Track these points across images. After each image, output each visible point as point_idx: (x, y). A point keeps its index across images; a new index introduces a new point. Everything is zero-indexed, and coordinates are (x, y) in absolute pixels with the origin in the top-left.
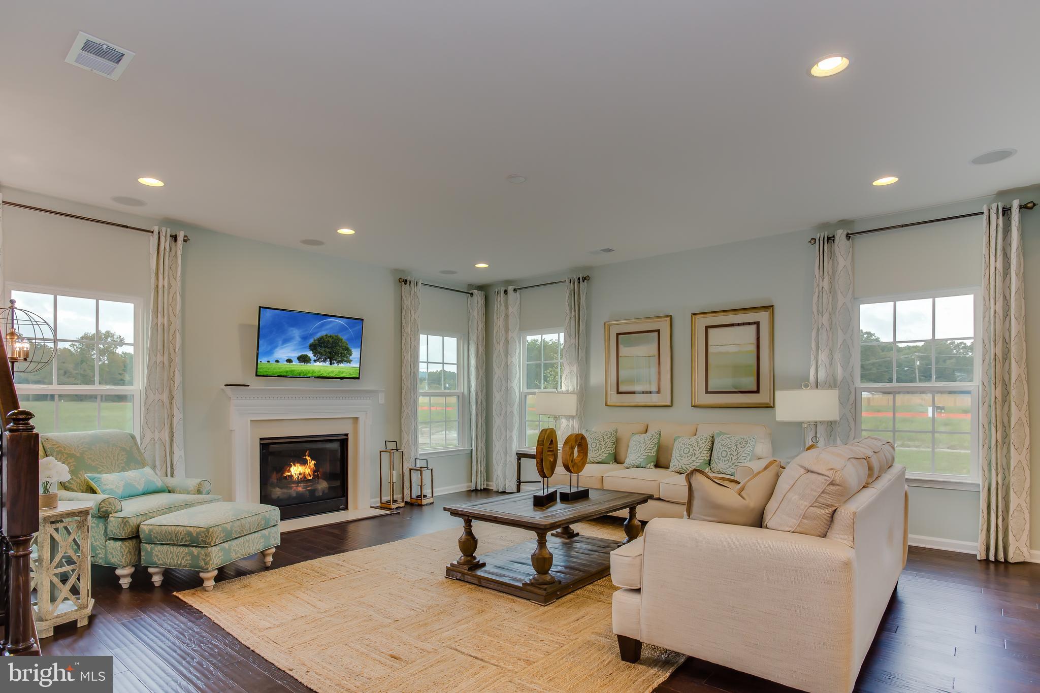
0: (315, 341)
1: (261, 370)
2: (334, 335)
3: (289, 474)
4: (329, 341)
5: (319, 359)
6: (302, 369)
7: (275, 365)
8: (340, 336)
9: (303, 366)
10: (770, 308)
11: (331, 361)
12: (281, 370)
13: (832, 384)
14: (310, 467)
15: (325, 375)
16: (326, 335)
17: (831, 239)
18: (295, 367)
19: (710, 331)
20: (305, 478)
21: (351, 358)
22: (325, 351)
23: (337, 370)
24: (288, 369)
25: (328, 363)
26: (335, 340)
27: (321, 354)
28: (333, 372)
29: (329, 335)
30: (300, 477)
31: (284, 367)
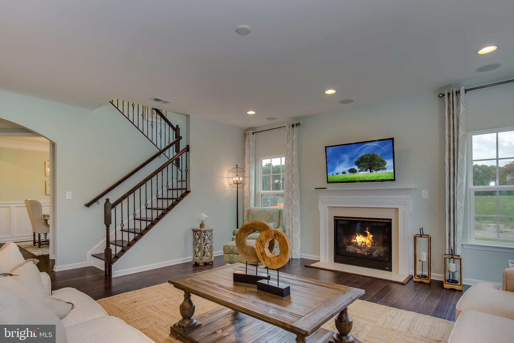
0: (358, 159)
1: (329, 179)
2: (371, 154)
3: (355, 241)
4: (367, 158)
5: (362, 170)
6: (352, 177)
7: (336, 176)
8: (375, 153)
9: (353, 175)
11: (370, 170)
12: (340, 178)
14: (369, 239)
15: (367, 179)
16: (365, 155)
18: (348, 176)
20: (366, 246)
21: (386, 166)
22: (366, 164)
23: (376, 175)
24: (344, 178)
25: (369, 171)
26: (372, 156)
27: (363, 167)
28: (373, 177)
29: (367, 154)
30: (363, 244)
31: (341, 177)
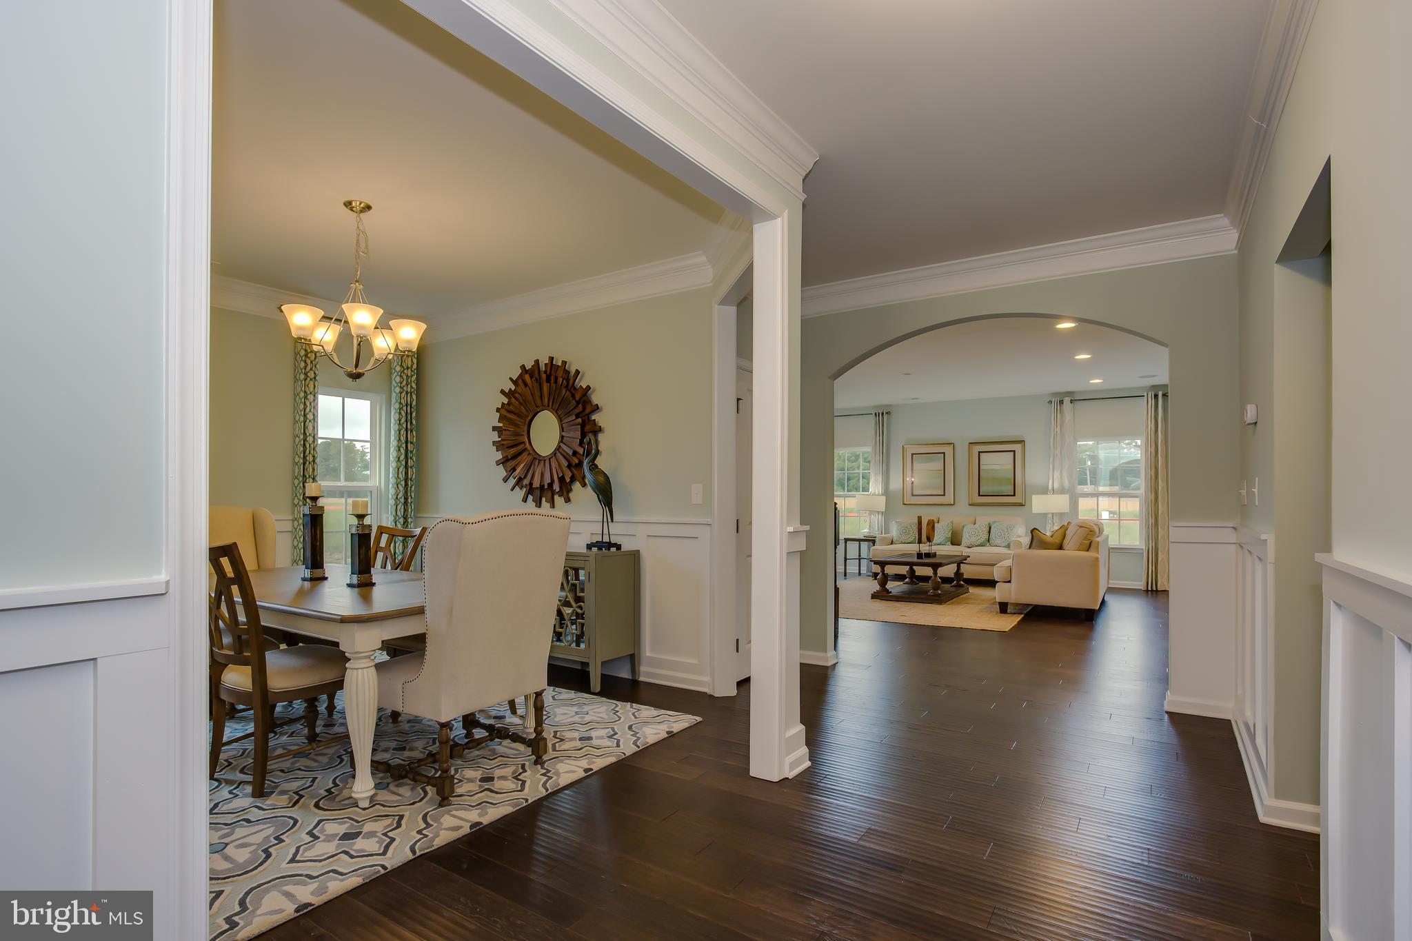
10: (1022, 442)
13: (1062, 491)
17: (1061, 402)
19: (981, 454)
